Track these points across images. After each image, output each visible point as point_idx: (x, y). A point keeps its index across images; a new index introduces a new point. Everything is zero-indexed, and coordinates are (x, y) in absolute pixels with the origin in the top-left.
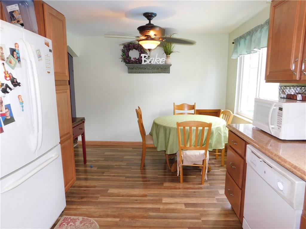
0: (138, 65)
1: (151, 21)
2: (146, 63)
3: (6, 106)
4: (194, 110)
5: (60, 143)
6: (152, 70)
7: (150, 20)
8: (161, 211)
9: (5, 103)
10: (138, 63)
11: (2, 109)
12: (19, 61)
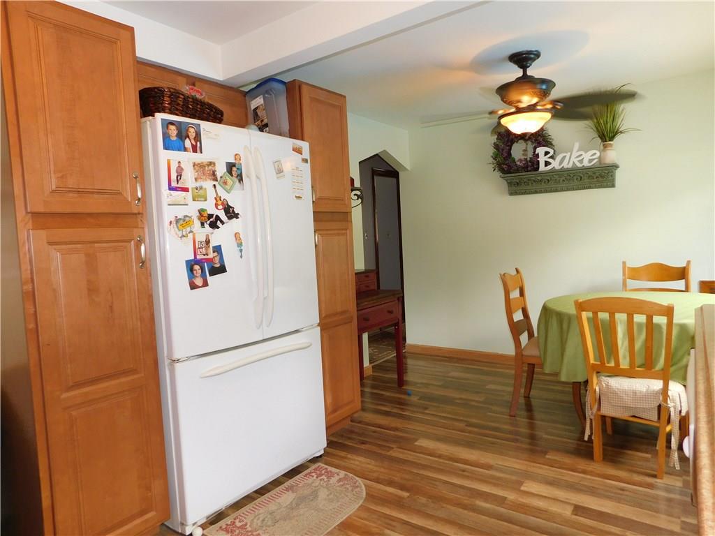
0: (531, 175)
1: (528, 69)
2: (549, 167)
3: (214, 247)
4: (684, 280)
5: (319, 325)
6: (566, 182)
7: (524, 68)
8: (508, 504)
9: (213, 244)
10: (529, 169)
11: (208, 251)
12: (240, 179)
